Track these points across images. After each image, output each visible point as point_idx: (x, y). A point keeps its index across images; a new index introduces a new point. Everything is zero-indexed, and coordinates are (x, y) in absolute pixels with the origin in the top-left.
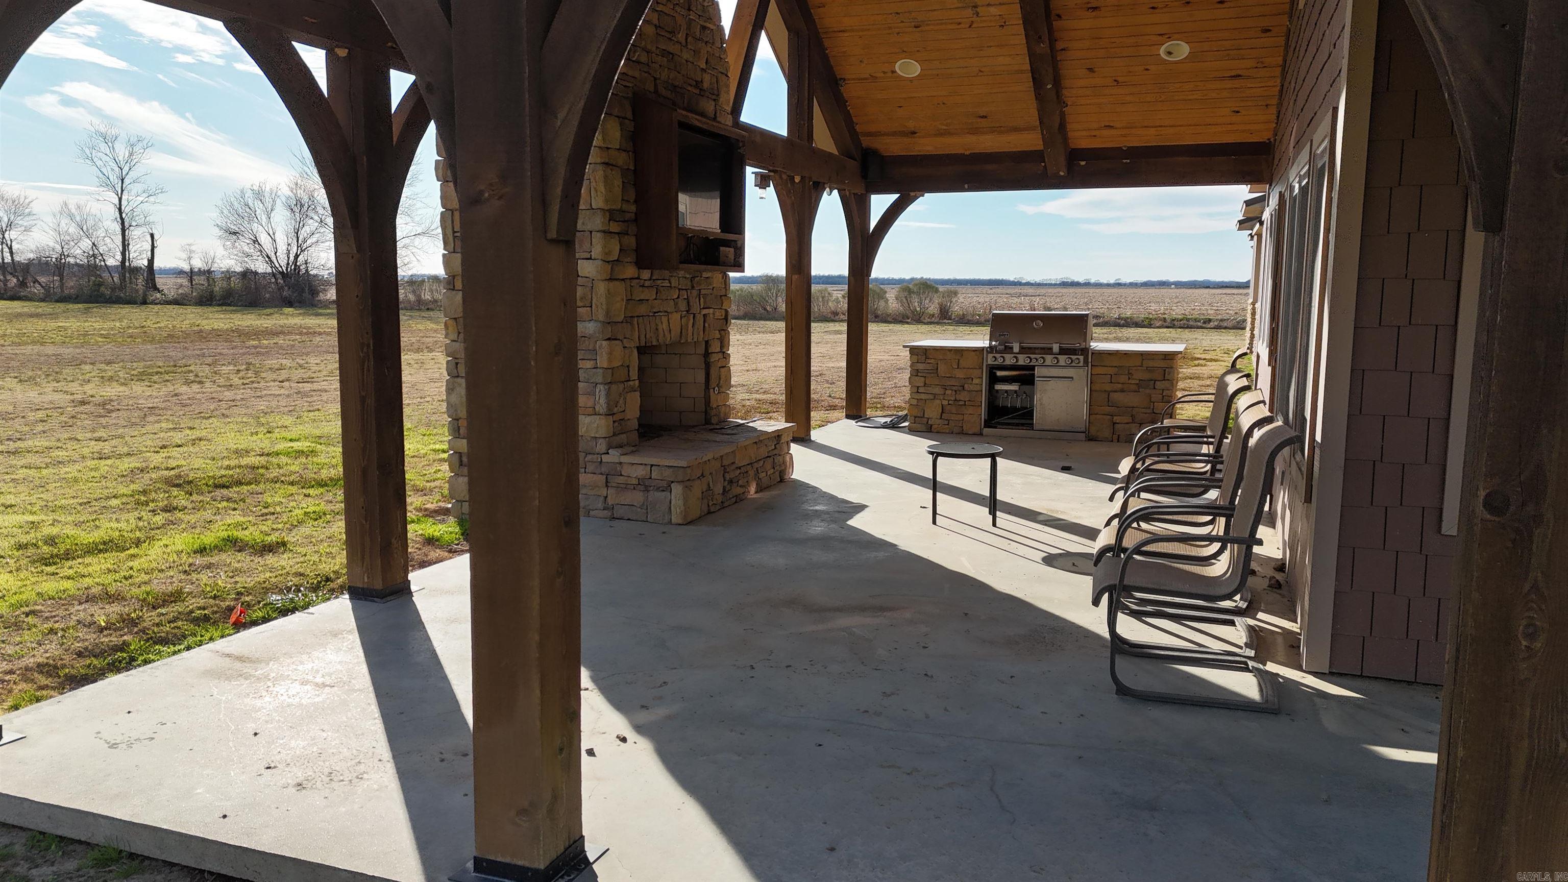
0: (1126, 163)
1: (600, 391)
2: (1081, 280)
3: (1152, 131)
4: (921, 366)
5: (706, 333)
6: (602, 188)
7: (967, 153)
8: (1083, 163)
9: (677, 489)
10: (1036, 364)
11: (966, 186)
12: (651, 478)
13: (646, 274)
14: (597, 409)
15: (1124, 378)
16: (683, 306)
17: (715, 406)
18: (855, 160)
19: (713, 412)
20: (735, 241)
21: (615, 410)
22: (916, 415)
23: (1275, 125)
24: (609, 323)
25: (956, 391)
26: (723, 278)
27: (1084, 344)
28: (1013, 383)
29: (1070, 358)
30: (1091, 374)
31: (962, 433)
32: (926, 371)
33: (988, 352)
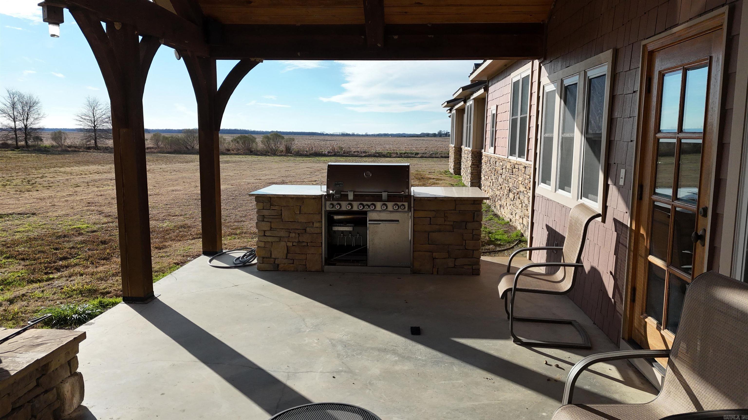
0: (431, 38)
4: (266, 212)
8: (396, 37)
10: (369, 209)
15: (441, 220)
18: (196, 24)
22: (264, 255)
23: (552, 7)
25: (299, 234)
27: (407, 191)
28: (348, 225)
29: (397, 205)
30: (414, 217)
31: (306, 270)
32: (271, 217)
33: (326, 200)
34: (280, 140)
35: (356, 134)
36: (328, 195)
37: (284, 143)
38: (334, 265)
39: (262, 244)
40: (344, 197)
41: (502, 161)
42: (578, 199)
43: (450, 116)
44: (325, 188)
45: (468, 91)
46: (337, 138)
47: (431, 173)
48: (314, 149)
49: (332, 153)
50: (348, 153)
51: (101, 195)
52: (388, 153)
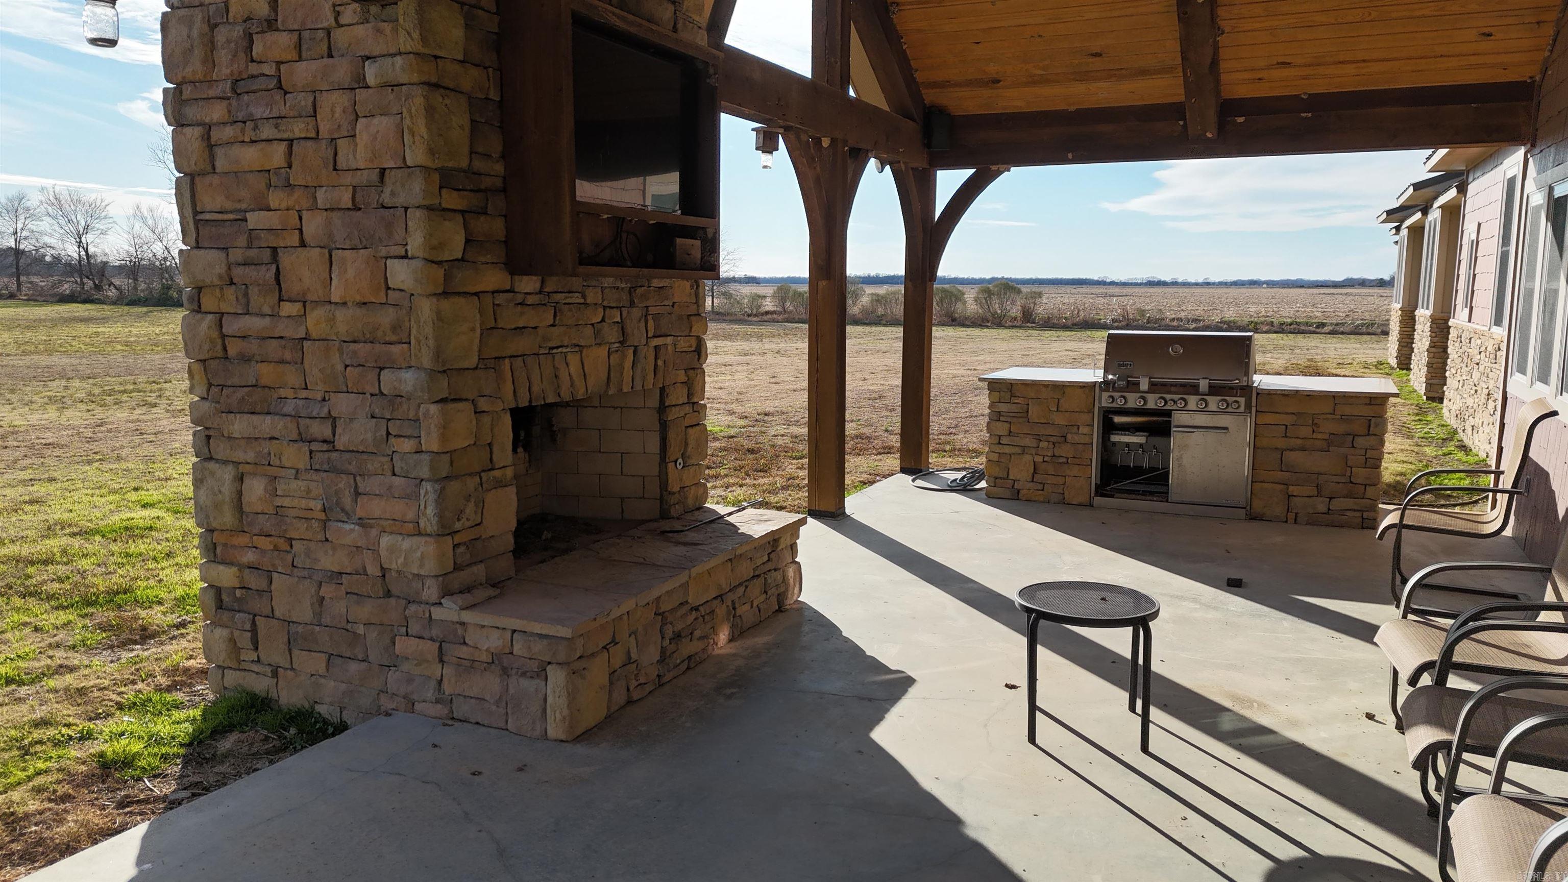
0: (1306, 118)
1: (426, 493)
2: (1168, 279)
3: (1350, 69)
4: (1003, 407)
5: (660, 374)
6: (422, 128)
7: (1072, 108)
8: (1241, 120)
9: (557, 677)
10: (1175, 407)
11: (1070, 156)
12: (512, 653)
13: (528, 284)
14: (422, 525)
15: (1305, 431)
16: (611, 334)
17: (676, 489)
18: (914, 120)
19: (673, 499)
20: (704, 229)
21: (458, 526)
22: (996, 475)
23: (1547, 54)
24: (444, 371)
25: (1054, 443)
26: (692, 287)
27: (1245, 379)
28: (1137, 433)
29: (1225, 401)
30: (1256, 424)
31: (1063, 502)
32: (1011, 414)
33: (1101, 390)
34: (1012, 295)
35: (1180, 280)
36: (1106, 383)
37: (1019, 302)
38: (1112, 496)
39: (995, 457)
40: (1133, 386)
41: (1481, 337)
42: (1556, 396)
43: (1397, 242)
44: (1100, 373)
45: (1428, 192)
46: (1137, 290)
47: (1341, 366)
48: (1082, 314)
49: (1120, 321)
50: (1157, 321)
51: (721, 389)
52: (1252, 322)
